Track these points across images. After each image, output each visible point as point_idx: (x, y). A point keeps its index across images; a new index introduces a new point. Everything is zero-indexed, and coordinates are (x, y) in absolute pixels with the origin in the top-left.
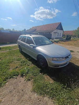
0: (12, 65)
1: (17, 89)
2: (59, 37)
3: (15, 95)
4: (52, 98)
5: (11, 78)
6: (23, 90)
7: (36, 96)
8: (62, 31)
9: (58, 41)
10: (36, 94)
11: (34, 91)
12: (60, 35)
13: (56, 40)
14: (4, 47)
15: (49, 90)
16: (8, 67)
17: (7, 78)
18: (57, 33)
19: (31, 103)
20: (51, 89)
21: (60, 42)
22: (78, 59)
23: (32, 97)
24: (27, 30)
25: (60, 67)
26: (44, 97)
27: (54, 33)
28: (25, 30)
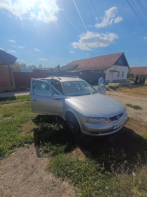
0: (26, 126)
1: (26, 164)
2: (120, 78)
3: (20, 172)
4: (74, 185)
5: (20, 146)
6: (33, 167)
7: (51, 178)
8: (127, 67)
9: (117, 87)
10: (52, 174)
11: (49, 169)
12: (123, 76)
13: (113, 84)
14: (21, 96)
15: (73, 171)
16: (19, 129)
17: (15, 146)
18: (116, 71)
19: (41, 186)
20: (78, 171)
21: (121, 88)
22: (145, 122)
23: (45, 178)
24: (63, 67)
25: (101, 135)
26: (63, 181)
27: (110, 71)
28: (59, 66)
